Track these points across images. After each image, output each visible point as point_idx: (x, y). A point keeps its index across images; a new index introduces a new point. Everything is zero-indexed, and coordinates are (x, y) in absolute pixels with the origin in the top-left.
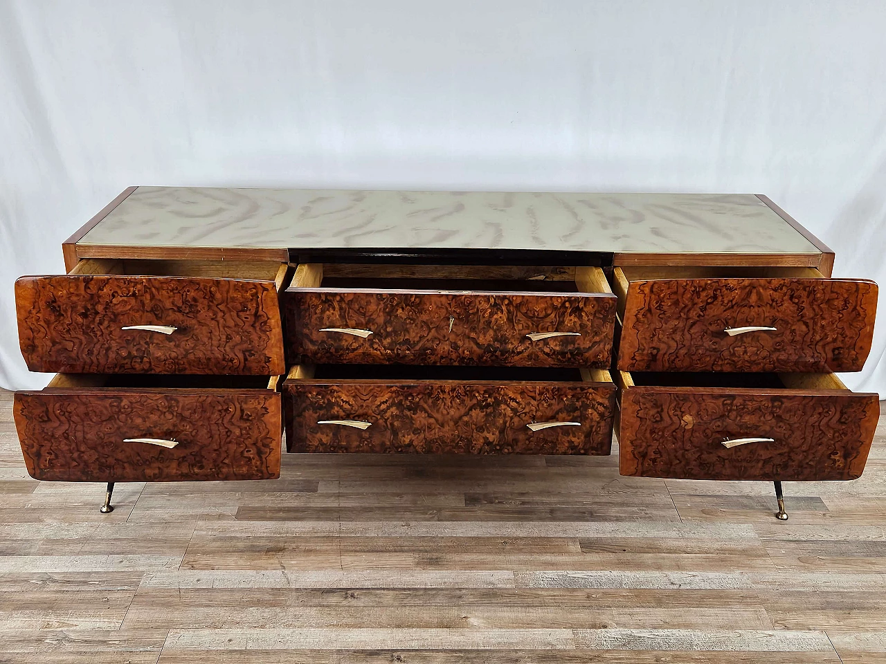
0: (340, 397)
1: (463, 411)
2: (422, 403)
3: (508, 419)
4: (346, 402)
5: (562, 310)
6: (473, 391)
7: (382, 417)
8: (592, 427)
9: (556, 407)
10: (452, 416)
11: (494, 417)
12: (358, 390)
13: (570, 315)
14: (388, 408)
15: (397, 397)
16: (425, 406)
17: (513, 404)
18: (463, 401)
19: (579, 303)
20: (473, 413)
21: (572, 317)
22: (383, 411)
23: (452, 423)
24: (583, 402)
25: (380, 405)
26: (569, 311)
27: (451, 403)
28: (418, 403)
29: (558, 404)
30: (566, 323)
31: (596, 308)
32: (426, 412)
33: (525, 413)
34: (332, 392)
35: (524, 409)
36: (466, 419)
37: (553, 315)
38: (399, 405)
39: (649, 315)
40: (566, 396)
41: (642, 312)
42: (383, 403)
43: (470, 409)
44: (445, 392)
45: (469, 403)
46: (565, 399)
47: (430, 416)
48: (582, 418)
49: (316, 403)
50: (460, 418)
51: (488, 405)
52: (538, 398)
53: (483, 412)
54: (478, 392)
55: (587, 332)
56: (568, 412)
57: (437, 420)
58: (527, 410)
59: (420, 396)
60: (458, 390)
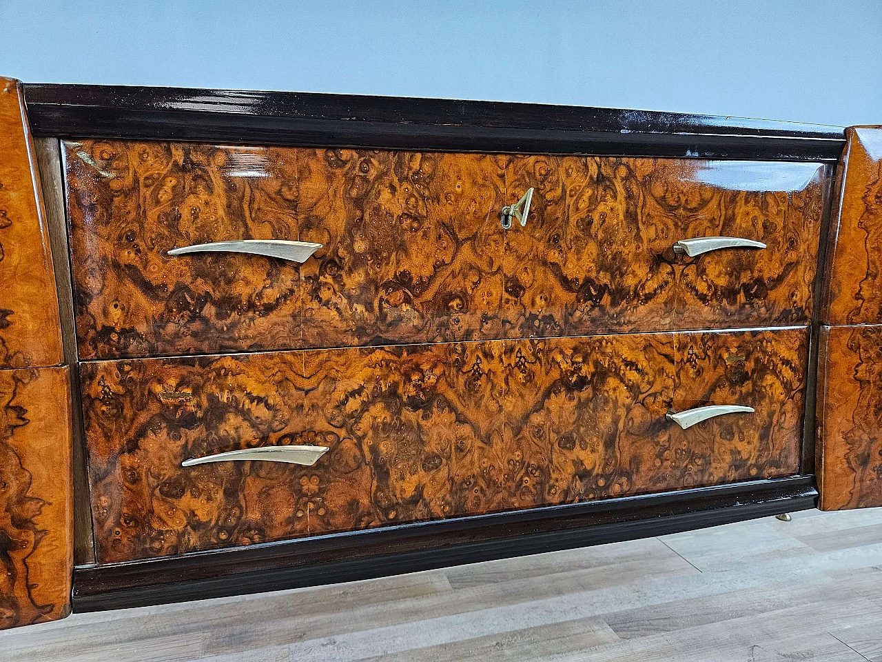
0: (242, 388)
1: (531, 399)
2: (442, 387)
3: (622, 412)
4: (260, 400)
6: (550, 350)
7: (351, 431)
8: (771, 415)
9: (710, 377)
10: (509, 415)
11: (595, 410)
12: (290, 365)
14: (365, 407)
15: (385, 377)
16: (451, 395)
17: (632, 376)
18: (530, 377)
20: (554, 402)
22: (351, 416)
23: (508, 434)
24: (757, 360)
25: (347, 399)
27: (507, 383)
28: (434, 387)
29: (715, 367)
32: (452, 409)
33: (655, 395)
34: (222, 374)
35: (651, 384)
36: (537, 419)
38: (390, 398)
40: (728, 350)
42: (353, 394)
43: (547, 395)
44: (493, 357)
45: (543, 380)
46: (726, 356)
47: (461, 420)
48: (755, 397)
49: (177, 407)
50: (526, 417)
51: (582, 382)
52: (677, 357)
53: (571, 399)
54: (561, 352)
56: (733, 385)
57: (476, 430)
58: (657, 387)
59: (438, 371)
60: (520, 351)
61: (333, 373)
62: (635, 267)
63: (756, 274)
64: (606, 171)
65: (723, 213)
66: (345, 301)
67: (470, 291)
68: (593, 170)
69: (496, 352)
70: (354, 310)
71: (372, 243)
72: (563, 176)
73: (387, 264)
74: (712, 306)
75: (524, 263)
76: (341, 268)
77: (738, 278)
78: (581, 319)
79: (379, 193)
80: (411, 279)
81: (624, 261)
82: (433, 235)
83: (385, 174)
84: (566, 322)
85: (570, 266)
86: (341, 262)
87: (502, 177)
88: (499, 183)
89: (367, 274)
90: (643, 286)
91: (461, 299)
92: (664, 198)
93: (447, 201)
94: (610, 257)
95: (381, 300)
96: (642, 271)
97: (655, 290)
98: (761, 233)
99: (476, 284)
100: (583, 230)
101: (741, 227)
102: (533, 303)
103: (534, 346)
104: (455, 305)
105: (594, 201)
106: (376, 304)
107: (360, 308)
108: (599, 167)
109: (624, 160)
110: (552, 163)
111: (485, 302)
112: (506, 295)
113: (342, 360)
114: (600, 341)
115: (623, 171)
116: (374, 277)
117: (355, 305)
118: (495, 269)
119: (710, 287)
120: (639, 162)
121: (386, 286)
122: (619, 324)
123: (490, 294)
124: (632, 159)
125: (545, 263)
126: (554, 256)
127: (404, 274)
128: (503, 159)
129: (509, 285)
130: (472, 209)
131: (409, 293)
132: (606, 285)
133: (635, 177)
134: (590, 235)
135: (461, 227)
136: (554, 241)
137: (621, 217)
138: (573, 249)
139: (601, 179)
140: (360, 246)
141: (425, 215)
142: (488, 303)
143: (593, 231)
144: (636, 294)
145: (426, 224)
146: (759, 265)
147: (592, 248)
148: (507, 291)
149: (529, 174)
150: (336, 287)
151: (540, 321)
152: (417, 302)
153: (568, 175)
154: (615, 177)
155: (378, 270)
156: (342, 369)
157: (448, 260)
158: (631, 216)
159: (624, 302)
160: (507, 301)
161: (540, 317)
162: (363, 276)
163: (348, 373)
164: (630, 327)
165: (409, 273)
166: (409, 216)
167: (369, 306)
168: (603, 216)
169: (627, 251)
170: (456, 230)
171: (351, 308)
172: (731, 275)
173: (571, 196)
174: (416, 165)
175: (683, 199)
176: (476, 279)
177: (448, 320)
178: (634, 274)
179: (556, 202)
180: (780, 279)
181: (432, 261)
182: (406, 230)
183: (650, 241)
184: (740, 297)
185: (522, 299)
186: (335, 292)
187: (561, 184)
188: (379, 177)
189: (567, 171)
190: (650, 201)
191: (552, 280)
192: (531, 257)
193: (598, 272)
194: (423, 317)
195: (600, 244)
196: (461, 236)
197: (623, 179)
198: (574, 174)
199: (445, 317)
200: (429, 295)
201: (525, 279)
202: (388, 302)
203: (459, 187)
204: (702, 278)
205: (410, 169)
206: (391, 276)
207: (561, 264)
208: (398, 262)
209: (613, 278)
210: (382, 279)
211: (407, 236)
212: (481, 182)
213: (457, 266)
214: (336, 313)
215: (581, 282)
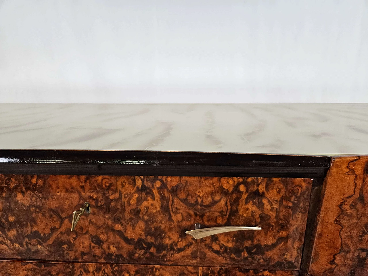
5: (234, 196)
13: (247, 203)
19: (258, 186)
21: (249, 205)
26: (245, 196)
30: (241, 213)
31: (282, 193)
37: (222, 203)
39: (359, 206)
41: (350, 201)
44: (89, 272)
55: (269, 225)
60: (104, 270)
61: (9, 272)
62: (170, 234)
63: (255, 242)
64: (148, 184)
65: (229, 207)
66: (9, 242)
67: (72, 242)
68: (139, 183)
69: (91, 269)
70: (14, 246)
71: (17, 218)
72: (120, 186)
73: (27, 227)
74: (224, 257)
75: (100, 230)
76: (4, 228)
77: (242, 244)
78: (139, 257)
79: (16, 195)
80: (40, 234)
81: (163, 232)
82: (48, 215)
83: (19, 186)
84: (131, 258)
85: (129, 232)
86: (3, 225)
87: (83, 187)
88: (81, 190)
89: (17, 231)
90: (176, 245)
91: (68, 245)
92: (186, 199)
93: (53, 199)
94: (153, 229)
95: (27, 242)
96: (175, 237)
97: (184, 247)
98: (258, 221)
99: (75, 239)
100: (134, 215)
101: (242, 216)
102: (109, 248)
103: (113, 268)
104: (65, 247)
105: (139, 201)
106: (24, 244)
107: (17, 245)
108: (143, 181)
109: (160, 177)
110: (113, 179)
111: (81, 247)
112: (93, 244)
113: (13, 266)
114: (152, 269)
115: (158, 184)
116: (21, 232)
117: (15, 244)
118: (84, 232)
119: (221, 247)
120: (169, 179)
121: (28, 236)
122: (163, 261)
123: (83, 243)
124: (164, 177)
125: (113, 230)
126: (118, 227)
127: (35, 231)
128: (83, 177)
129: (94, 239)
130: (67, 203)
131: (40, 241)
132: (152, 243)
133: (167, 188)
134: (140, 218)
135: (62, 212)
136: (118, 220)
137: (158, 209)
138: (130, 224)
139: (144, 189)
140: (11, 219)
141: (42, 206)
142: (83, 247)
143: (141, 216)
144: (172, 248)
145: (43, 210)
146: (257, 237)
147: (141, 224)
148: (93, 242)
149: (98, 185)
150: (4, 235)
151: (115, 256)
152: (45, 244)
153: (123, 186)
154: (153, 187)
155: (22, 230)
156: (13, 270)
157: (58, 227)
158: (165, 209)
159: (165, 252)
160: (94, 247)
161: (114, 255)
162: (16, 232)
163: (16, 272)
164: (171, 263)
165: (38, 232)
166: (34, 206)
167: (21, 244)
168: (147, 208)
169: (163, 226)
170: (60, 213)
171: (13, 245)
172: (237, 241)
173: (125, 197)
174: (34, 181)
175: (200, 200)
176: (75, 236)
177: (63, 253)
178: (170, 238)
179: (116, 200)
180: (274, 246)
181: (49, 227)
182: (33, 212)
183: (178, 222)
184: (244, 254)
185: (102, 246)
186: (4, 238)
187: (118, 191)
188: (16, 188)
189: (122, 184)
190: (176, 201)
191: (118, 239)
192: (105, 227)
193: (146, 236)
194: (49, 251)
195: (146, 222)
196: (63, 216)
197: (158, 188)
198: (127, 186)
199: (62, 252)
200: (50, 242)
201: (103, 237)
202: (30, 243)
203: (58, 192)
204: (216, 243)
205: (31, 183)
206: (29, 233)
207: (123, 231)
208: (32, 227)
209: (156, 239)
210: (25, 233)
211: (34, 215)
212: (70, 190)
213: (63, 229)
214: (6, 246)
215: (136, 240)
